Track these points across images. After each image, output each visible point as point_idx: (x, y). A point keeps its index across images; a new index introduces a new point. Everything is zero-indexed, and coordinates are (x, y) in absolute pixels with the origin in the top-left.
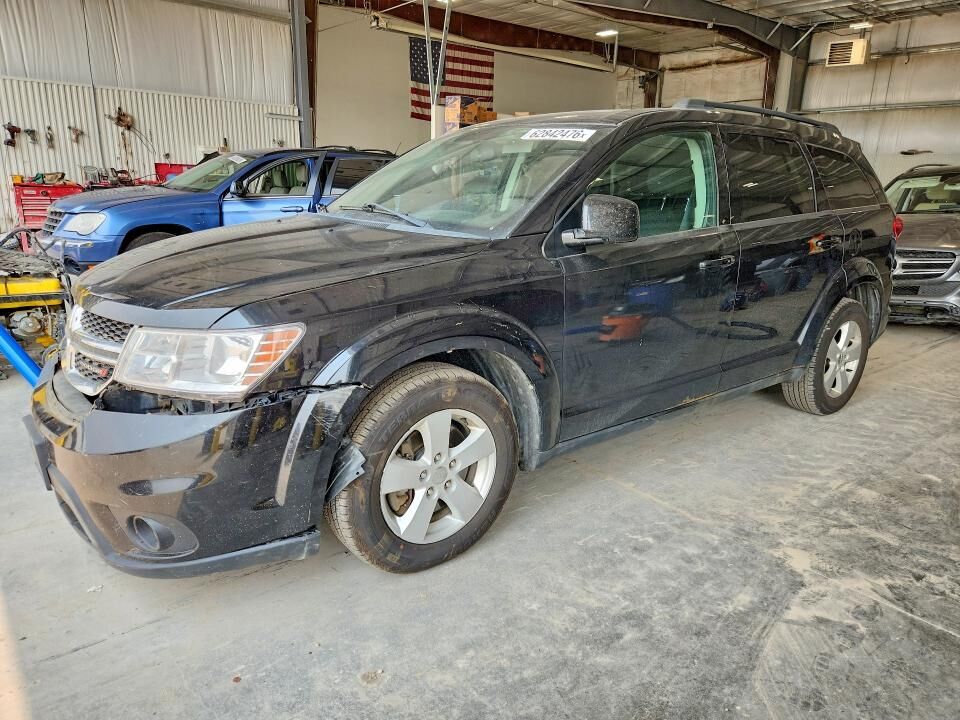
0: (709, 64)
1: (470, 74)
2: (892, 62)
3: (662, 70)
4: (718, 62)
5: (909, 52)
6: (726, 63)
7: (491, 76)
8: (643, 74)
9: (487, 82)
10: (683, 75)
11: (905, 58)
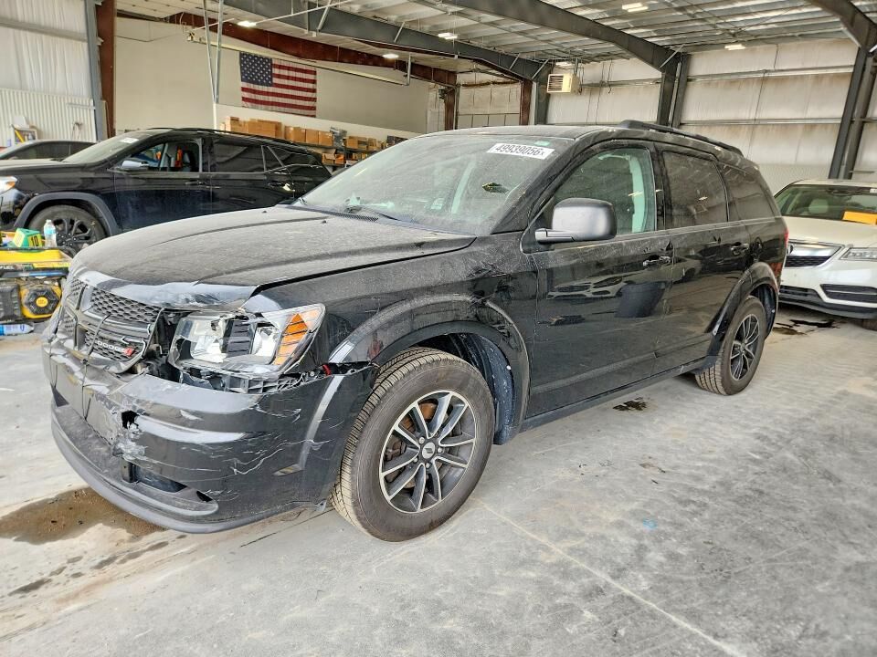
0: (488, 84)
1: (295, 79)
2: (600, 91)
3: (458, 86)
4: (494, 83)
5: (611, 85)
6: (499, 83)
7: (314, 82)
8: (443, 88)
9: (311, 86)
10: (473, 90)
11: (607, 89)
